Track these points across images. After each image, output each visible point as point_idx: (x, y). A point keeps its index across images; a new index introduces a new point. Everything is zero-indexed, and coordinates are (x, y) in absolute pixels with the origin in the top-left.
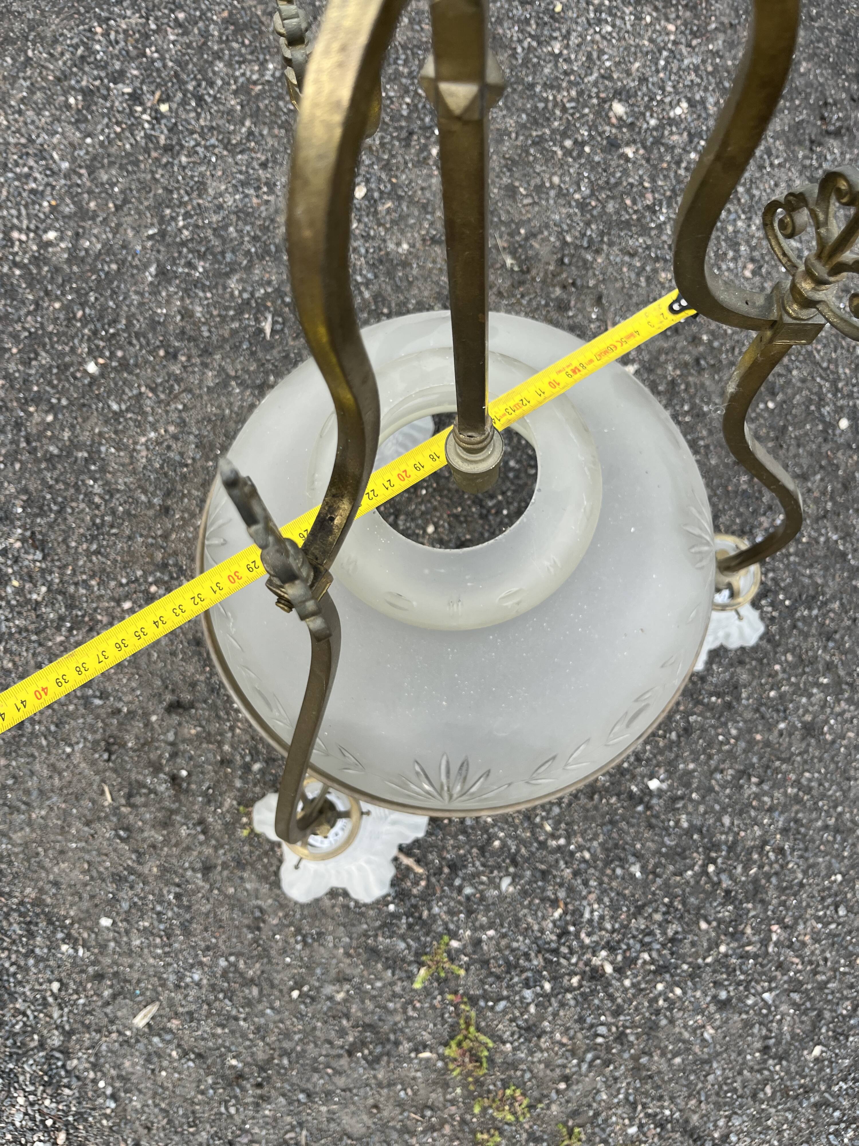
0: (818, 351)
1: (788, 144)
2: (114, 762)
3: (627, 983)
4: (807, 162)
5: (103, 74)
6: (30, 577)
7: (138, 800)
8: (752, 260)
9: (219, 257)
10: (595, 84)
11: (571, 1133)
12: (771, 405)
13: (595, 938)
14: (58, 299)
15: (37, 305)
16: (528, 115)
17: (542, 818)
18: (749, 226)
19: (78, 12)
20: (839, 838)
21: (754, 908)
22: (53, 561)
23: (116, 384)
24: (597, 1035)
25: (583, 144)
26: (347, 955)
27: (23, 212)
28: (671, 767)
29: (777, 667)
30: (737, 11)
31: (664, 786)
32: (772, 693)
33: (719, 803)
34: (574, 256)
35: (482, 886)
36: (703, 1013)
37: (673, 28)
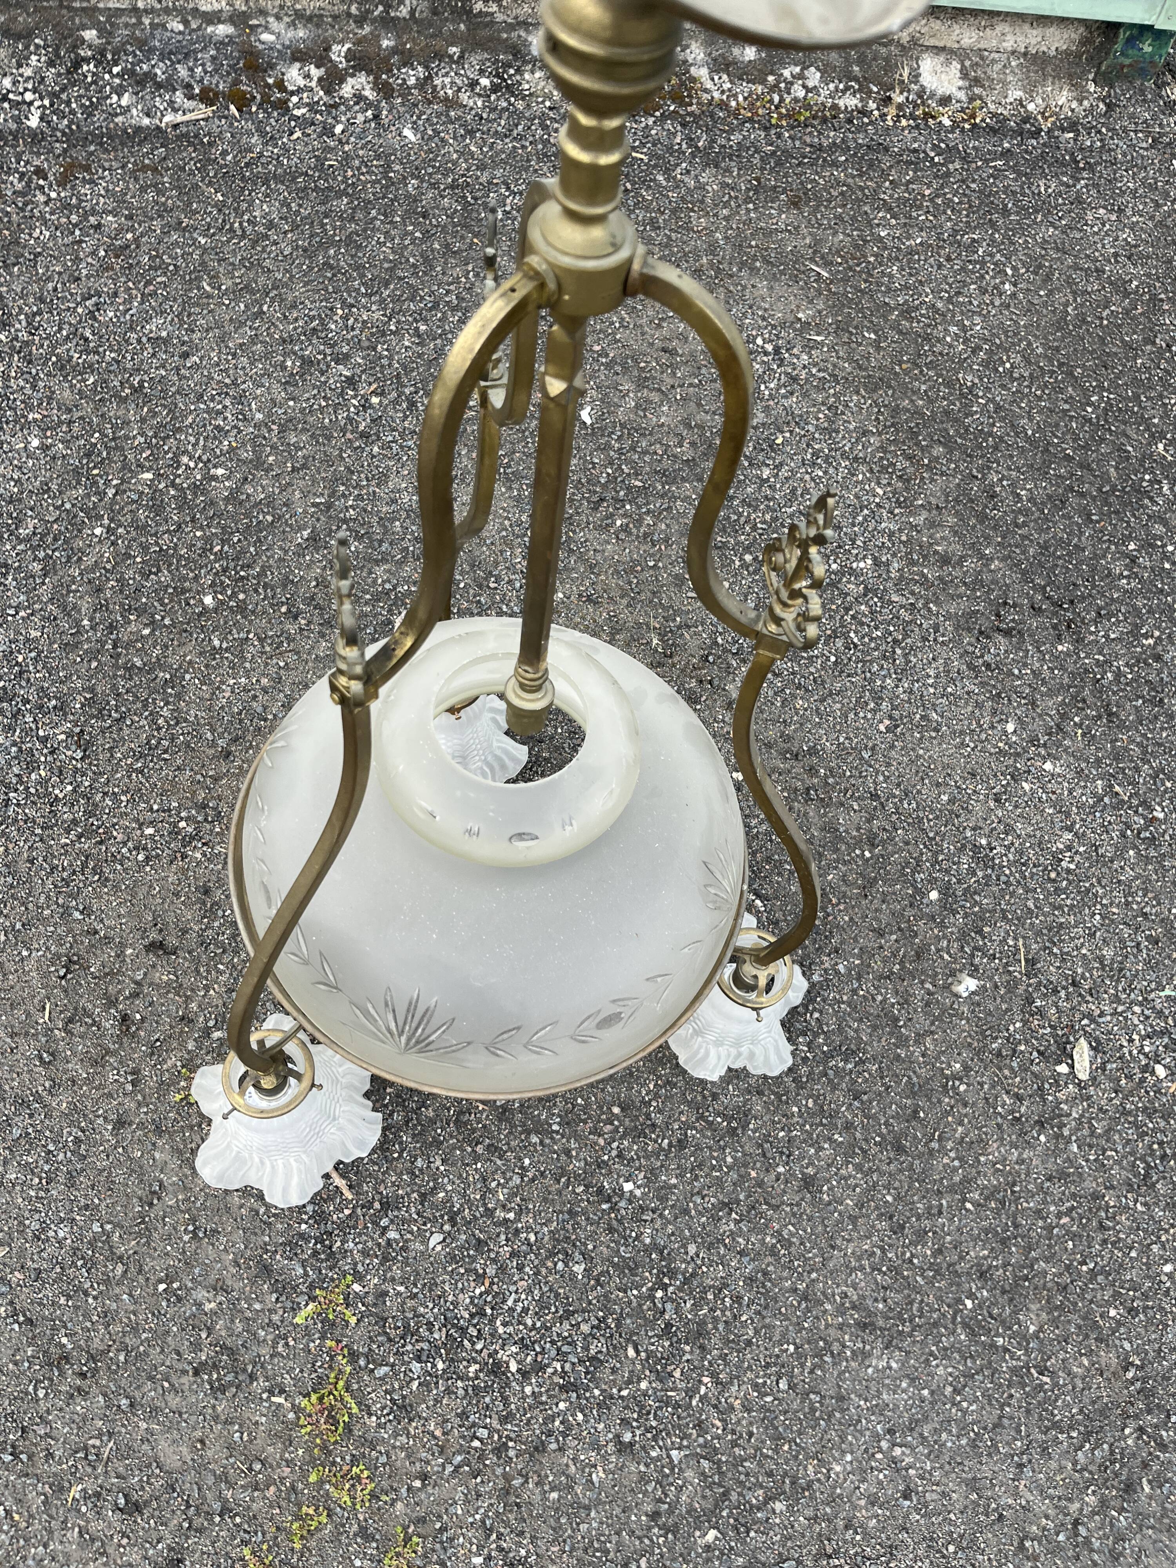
0: (929, 820)
1: (957, 627)
2: (68, 981)
3: (528, 1390)
4: (971, 649)
5: (329, 351)
6: (61, 772)
8: (891, 717)
9: (376, 544)
10: (791, 516)
11: (407, 1539)
12: (867, 854)
13: (510, 1329)
14: (201, 528)
15: (179, 526)
17: (499, 1184)
18: (897, 686)
19: (326, 290)
20: (804, 1305)
21: (691, 1352)
22: (90, 764)
23: (226, 623)
24: (474, 1437)
26: (236, 1263)
27: (202, 442)
28: (652, 1175)
29: (795, 1109)
30: (947, 496)
31: (638, 1193)
32: (782, 1134)
33: (690, 1229)
34: (719, 657)
35: (409, 1236)
36: (599, 1450)
37: (881, 492)
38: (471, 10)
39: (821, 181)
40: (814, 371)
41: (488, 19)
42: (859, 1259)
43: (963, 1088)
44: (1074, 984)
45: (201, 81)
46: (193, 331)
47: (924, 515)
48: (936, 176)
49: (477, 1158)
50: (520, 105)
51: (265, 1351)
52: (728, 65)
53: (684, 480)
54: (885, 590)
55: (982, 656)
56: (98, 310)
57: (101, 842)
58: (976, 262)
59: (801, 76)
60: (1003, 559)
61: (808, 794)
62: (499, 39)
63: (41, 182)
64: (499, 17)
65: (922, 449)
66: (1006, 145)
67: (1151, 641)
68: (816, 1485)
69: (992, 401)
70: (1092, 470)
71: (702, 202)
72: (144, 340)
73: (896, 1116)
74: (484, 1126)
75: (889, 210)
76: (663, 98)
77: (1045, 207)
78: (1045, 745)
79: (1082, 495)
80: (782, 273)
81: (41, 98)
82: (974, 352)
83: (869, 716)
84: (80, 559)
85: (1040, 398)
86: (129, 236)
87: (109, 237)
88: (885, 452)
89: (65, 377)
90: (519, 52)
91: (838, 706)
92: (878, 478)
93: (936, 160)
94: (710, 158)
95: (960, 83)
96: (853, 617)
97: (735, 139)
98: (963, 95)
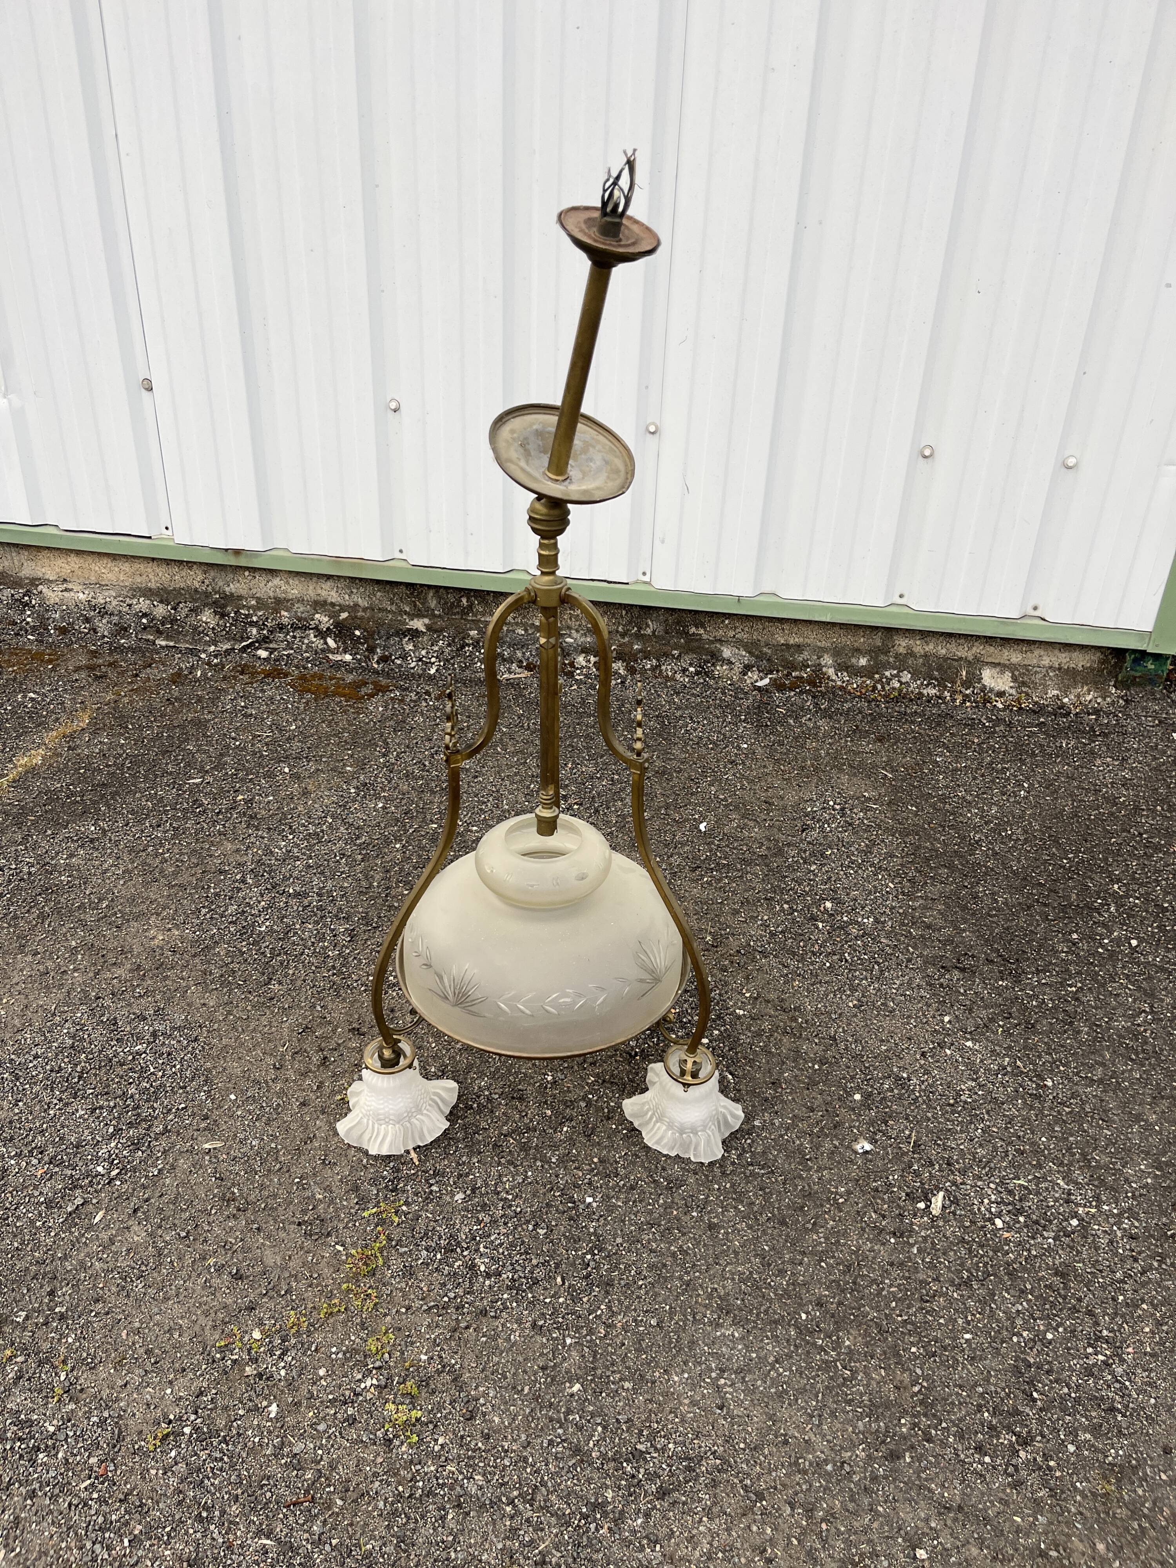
0: (868, 1057)
1: (925, 963)
2: (302, 1036)
3: (487, 1283)
4: (931, 974)
7: (299, 1057)
8: (859, 1001)
10: (823, 890)
11: (386, 1334)
12: (816, 1067)
13: (488, 1251)
14: (455, 851)
16: (772, 886)
17: (508, 1180)
18: (870, 986)
20: (684, 1288)
21: (599, 1292)
24: (446, 1296)
25: (796, 911)
26: (341, 1181)
28: (607, 1198)
29: (716, 1186)
30: (942, 894)
31: (595, 1205)
32: (702, 1197)
33: (622, 1231)
34: (749, 952)
35: (444, 1192)
36: (521, 1323)
37: (892, 886)
38: (688, 632)
39: (902, 730)
40: (865, 822)
41: (698, 637)
42: (733, 1274)
43: (841, 1201)
44: (949, 1164)
45: (528, 659)
47: (921, 901)
48: (985, 733)
49: (499, 1164)
50: (712, 682)
51: (341, 1226)
52: (847, 668)
53: (756, 865)
54: (878, 935)
55: (939, 979)
58: (1003, 779)
59: (897, 676)
60: (973, 932)
61: (786, 1030)
62: (703, 648)
63: (427, 697)
64: (705, 637)
65: (931, 868)
66: (1042, 720)
67: (1074, 989)
68: (657, 1384)
69: (993, 849)
71: (816, 735)
73: (788, 1207)
74: (510, 1151)
75: (947, 748)
76: (803, 683)
77: (1063, 754)
78: (971, 1033)
80: (860, 773)
81: (440, 661)
82: (986, 823)
83: (844, 997)
84: (383, 857)
85: (1029, 852)
86: (465, 724)
88: (902, 867)
89: (407, 780)
90: (715, 655)
91: (824, 989)
92: (893, 879)
93: (987, 724)
94: (827, 714)
95: (1012, 684)
96: (850, 946)
97: (847, 706)
98: (1013, 691)
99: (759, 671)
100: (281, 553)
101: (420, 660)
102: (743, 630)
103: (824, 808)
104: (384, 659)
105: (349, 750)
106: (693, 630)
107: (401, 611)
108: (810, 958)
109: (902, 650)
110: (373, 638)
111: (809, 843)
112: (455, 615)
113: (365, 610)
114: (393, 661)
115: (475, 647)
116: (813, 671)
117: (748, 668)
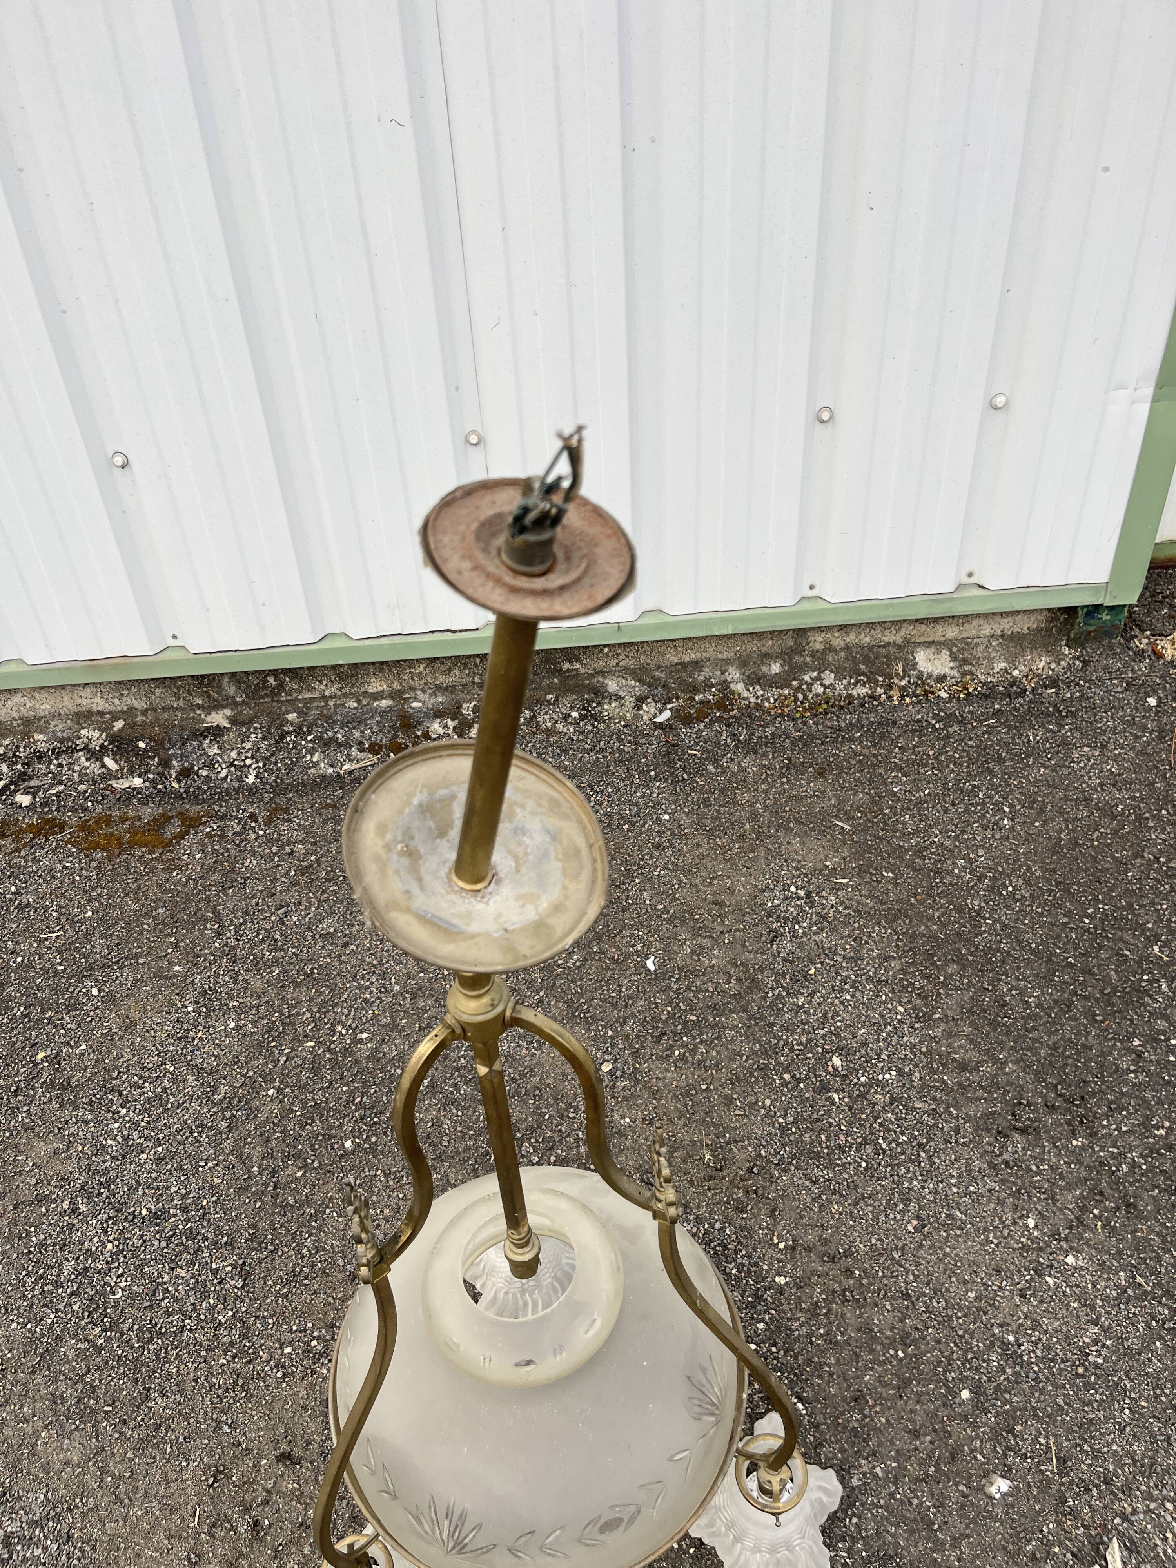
0: (957, 1317)
1: (977, 1128)
2: (214, 1489)
4: (989, 1148)
6: (225, 1299)
7: (219, 1533)
8: (918, 1218)
10: (823, 1037)
12: (901, 1354)
14: (347, 1084)
15: (331, 1083)
16: (761, 1045)
18: (923, 1188)
22: (248, 1292)
23: (360, 1162)
25: (799, 1081)
27: (353, 1013)
30: (962, 1008)
34: (764, 1168)
37: (902, 1010)
38: (561, 670)
39: (842, 754)
40: (841, 909)
41: (574, 673)
44: (1107, 1482)
45: (370, 739)
46: (353, 926)
47: (943, 1026)
48: (938, 739)
50: (602, 727)
52: (759, 679)
53: (732, 1011)
54: (909, 1097)
55: (1001, 1154)
56: (286, 917)
57: (250, 1362)
58: (977, 804)
59: (819, 678)
60: (1016, 1062)
61: (844, 1295)
62: (583, 685)
63: (253, 824)
64: (582, 671)
65: (938, 968)
66: (997, 706)
67: (1162, 1132)
69: (999, 920)
70: (1094, 974)
71: (745, 781)
72: (317, 936)
75: (901, 769)
76: (711, 709)
77: (1034, 752)
78: (1066, 1239)
79: (1086, 998)
80: (812, 830)
81: (257, 762)
82: (980, 880)
83: (899, 1217)
84: (256, 1116)
85: (1041, 915)
86: (313, 858)
87: (299, 860)
88: (904, 974)
89: (258, 972)
90: (599, 691)
91: (870, 1208)
92: (900, 997)
93: (937, 726)
94: (750, 748)
95: (952, 664)
96: (881, 1124)
97: (770, 730)
98: (955, 673)
99: (656, 702)
100: (13, 668)
101: (232, 764)
102: (627, 656)
103: (786, 899)
104: (185, 773)
105: (170, 935)
106: (566, 666)
107: (192, 705)
108: (839, 1159)
109: (818, 646)
110: (164, 748)
111: (785, 960)
112: (263, 698)
113: (144, 712)
114: (197, 774)
115: (299, 734)
116: (719, 690)
117: (641, 700)
